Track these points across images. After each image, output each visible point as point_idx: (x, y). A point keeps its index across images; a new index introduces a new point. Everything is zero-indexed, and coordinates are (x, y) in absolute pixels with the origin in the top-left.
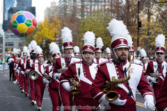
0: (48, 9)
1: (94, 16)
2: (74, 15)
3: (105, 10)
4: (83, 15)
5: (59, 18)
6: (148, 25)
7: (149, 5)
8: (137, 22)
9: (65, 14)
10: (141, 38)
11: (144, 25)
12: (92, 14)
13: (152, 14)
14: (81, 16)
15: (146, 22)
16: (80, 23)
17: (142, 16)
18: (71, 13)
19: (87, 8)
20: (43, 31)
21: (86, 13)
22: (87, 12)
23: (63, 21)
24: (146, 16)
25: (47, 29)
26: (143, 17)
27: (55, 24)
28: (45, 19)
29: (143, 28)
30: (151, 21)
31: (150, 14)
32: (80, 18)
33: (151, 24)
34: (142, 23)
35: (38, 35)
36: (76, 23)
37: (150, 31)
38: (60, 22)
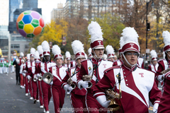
0: (55, 11)
1: (101, 17)
2: (81, 16)
3: (113, 11)
4: (90, 17)
5: (66, 20)
6: (157, 27)
7: (157, 6)
8: (145, 24)
9: (72, 16)
10: (150, 40)
11: (153, 27)
13: (161, 16)
14: (88, 17)
15: (155, 23)
17: (150, 17)
18: (78, 14)
19: (94, 10)
20: (49, 33)
21: (93, 15)
22: (95, 13)
23: (70, 23)
24: (155, 17)
25: (53, 31)
26: (152, 18)
27: (62, 26)
28: (52, 20)
29: (152, 29)
30: (160, 23)
31: (159, 16)
32: (87, 19)
33: (159, 26)
34: (151, 25)
35: (45, 37)
36: (83, 25)
37: (158, 33)
38: (66, 23)
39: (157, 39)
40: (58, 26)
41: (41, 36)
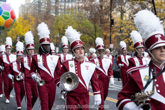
0: (23, 6)
1: (68, 13)
2: (48, 12)
3: (79, 7)
4: (57, 13)
5: (34, 15)
6: (121, 23)
8: (109, 20)
9: (40, 11)
10: (113, 36)
11: (116, 23)
12: (66, 11)
13: (125, 12)
14: (55, 13)
15: (119, 20)
16: (54, 20)
17: (115, 13)
18: (45, 10)
19: (61, 6)
20: (17, 28)
21: (60, 11)
22: (61, 9)
23: (37, 18)
24: (119, 13)
25: (21, 26)
26: (116, 15)
27: (30, 21)
28: (20, 16)
29: (116, 25)
30: (124, 19)
31: (123, 12)
32: (54, 15)
33: (123, 22)
34: (114, 21)
35: (13, 31)
36: (50, 20)
37: (122, 29)
38: (34, 19)
39: (120, 34)
40: (25, 21)
41: (9, 30)
